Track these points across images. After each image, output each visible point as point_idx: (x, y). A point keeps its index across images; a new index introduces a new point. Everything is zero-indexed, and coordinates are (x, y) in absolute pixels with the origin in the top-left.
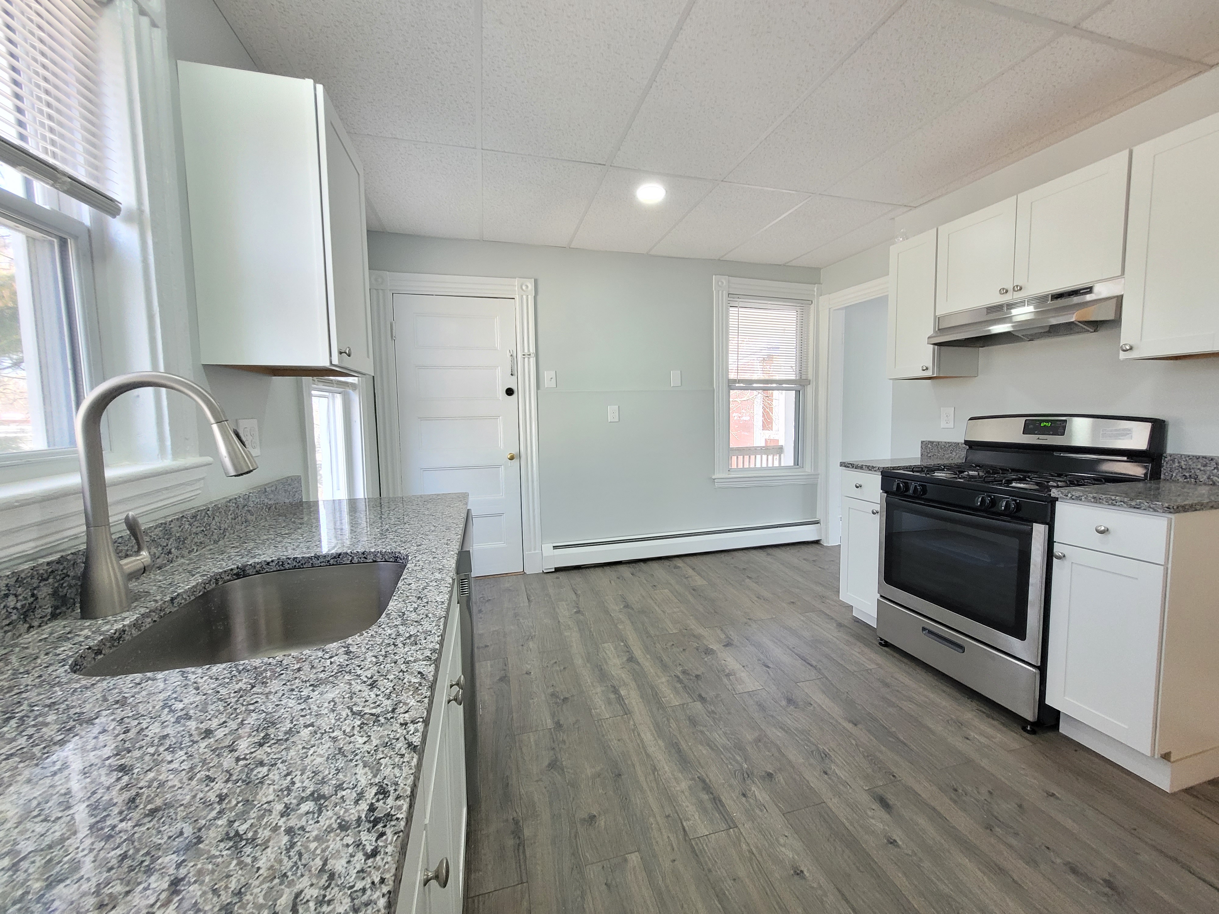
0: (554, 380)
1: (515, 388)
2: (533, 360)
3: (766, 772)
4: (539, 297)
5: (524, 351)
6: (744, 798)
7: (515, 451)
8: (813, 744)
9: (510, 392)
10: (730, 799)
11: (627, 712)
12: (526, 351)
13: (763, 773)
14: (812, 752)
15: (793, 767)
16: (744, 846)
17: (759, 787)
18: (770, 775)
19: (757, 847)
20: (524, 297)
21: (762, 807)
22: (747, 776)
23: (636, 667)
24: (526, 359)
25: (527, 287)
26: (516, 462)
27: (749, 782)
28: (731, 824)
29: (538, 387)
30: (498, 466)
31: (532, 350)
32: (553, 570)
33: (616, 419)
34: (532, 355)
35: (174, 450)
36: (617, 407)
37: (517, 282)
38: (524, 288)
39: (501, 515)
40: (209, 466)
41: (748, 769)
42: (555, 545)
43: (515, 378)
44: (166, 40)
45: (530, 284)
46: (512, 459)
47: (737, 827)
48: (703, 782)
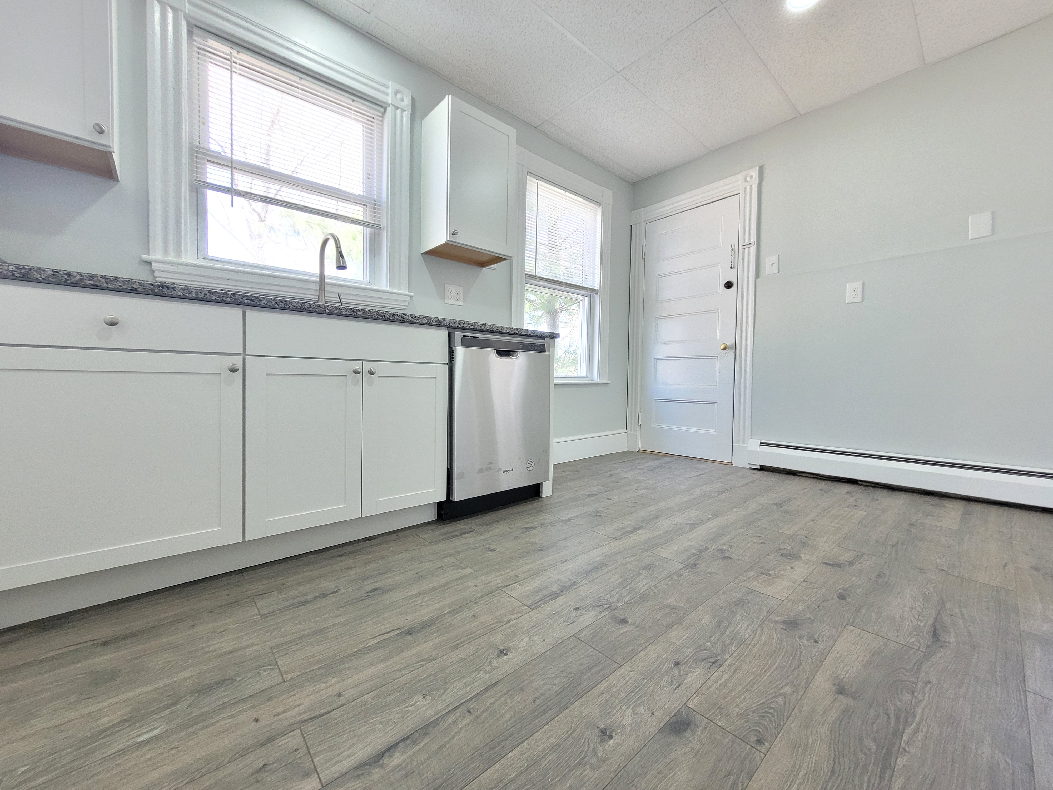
0: (776, 266)
1: (734, 281)
2: (753, 249)
4: (764, 184)
5: (744, 242)
6: (573, 609)
7: (730, 342)
9: (729, 285)
11: (617, 539)
12: (747, 241)
20: (748, 188)
23: (687, 530)
24: (746, 250)
25: (751, 177)
26: (730, 353)
29: (757, 275)
30: (715, 357)
31: (753, 238)
32: (759, 468)
33: (859, 299)
34: (753, 244)
35: (392, 285)
36: (861, 283)
37: (740, 176)
38: (748, 179)
39: (713, 403)
40: (411, 297)
41: (618, 607)
42: (762, 441)
43: (735, 270)
44: (411, 114)
45: (754, 173)
46: (724, 349)
47: (533, 610)
48: (573, 585)
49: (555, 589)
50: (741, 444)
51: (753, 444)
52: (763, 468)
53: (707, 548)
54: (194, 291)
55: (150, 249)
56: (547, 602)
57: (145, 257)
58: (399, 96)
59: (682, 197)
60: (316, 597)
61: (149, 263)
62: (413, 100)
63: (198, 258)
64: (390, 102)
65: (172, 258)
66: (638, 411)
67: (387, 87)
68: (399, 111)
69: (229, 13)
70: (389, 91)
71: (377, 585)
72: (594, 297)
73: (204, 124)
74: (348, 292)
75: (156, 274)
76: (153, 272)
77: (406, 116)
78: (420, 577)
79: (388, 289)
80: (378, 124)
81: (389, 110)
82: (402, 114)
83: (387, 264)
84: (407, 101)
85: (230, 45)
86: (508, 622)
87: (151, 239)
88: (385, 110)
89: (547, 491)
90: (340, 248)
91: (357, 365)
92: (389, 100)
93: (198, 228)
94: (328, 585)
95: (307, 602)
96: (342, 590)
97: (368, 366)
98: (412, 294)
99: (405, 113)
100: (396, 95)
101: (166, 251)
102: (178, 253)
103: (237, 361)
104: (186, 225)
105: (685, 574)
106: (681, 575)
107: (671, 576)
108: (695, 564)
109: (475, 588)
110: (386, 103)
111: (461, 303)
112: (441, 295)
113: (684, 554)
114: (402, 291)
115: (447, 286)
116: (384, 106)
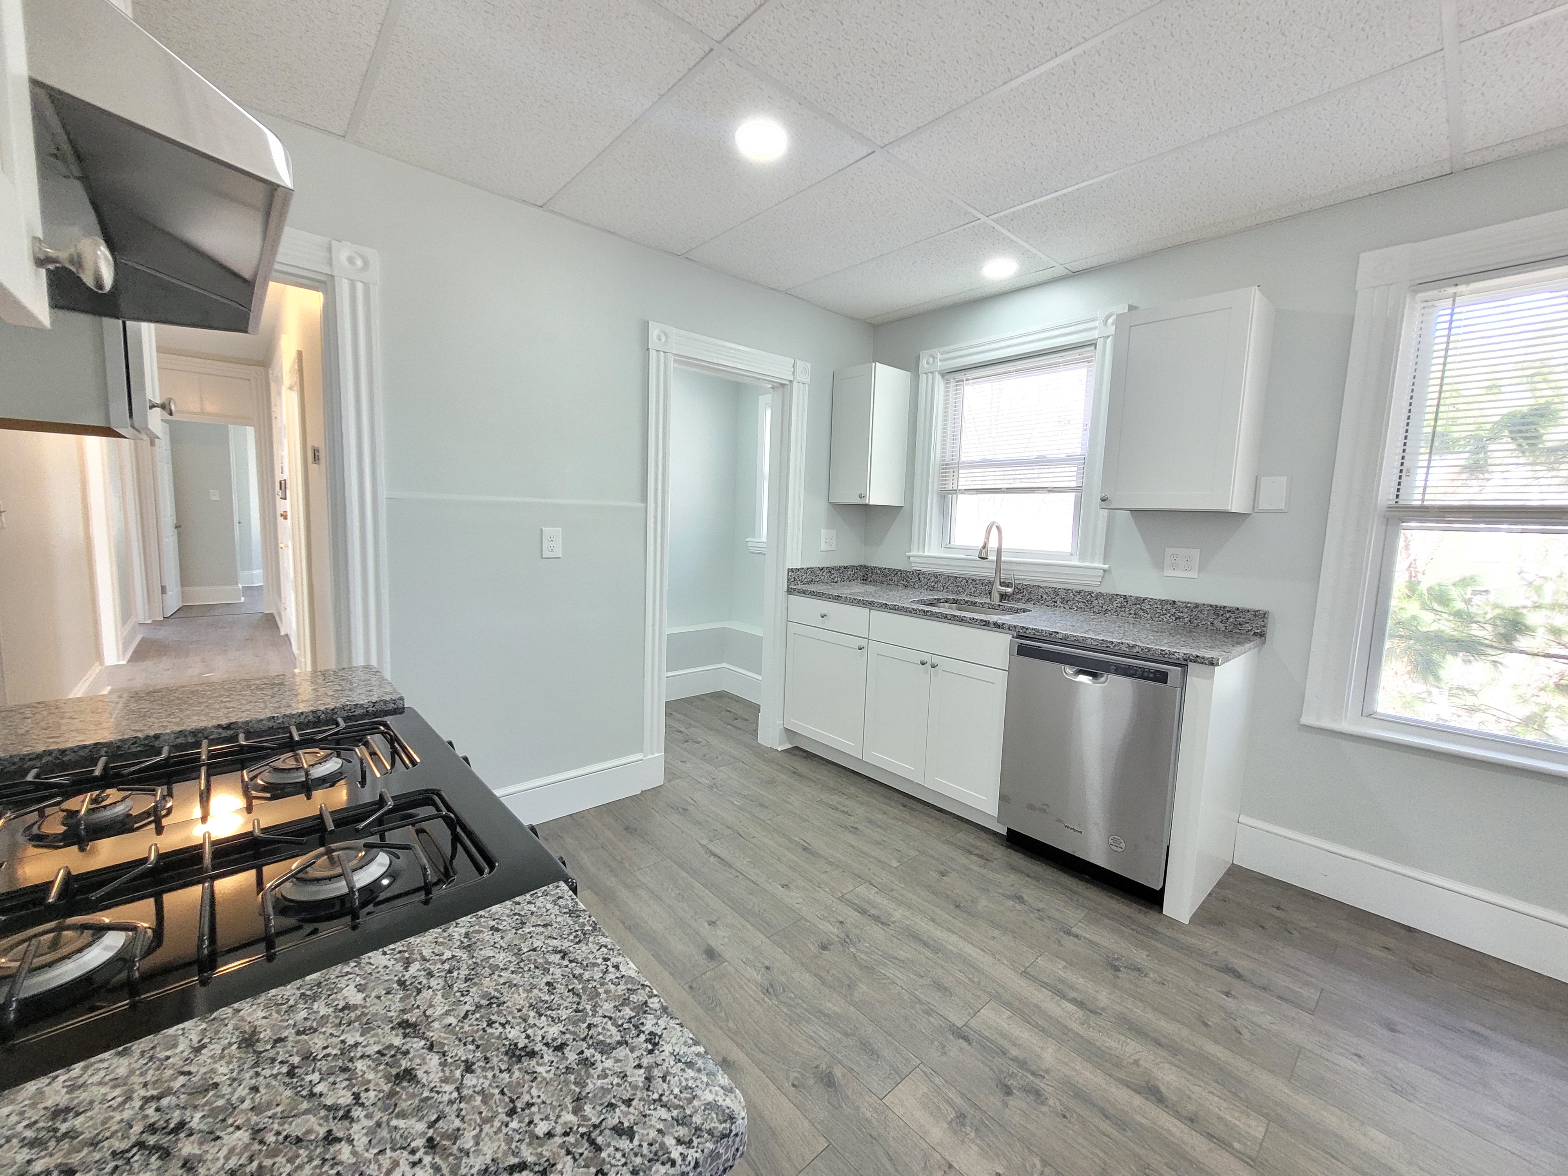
3: (829, 950)
6: (840, 920)
8: (784, 1003)
10: (853, 916)
11: (1026, 975)
13: (831, 947)
14: (784, 991)
15: (802, 964)
16: (827, 889)
17: (831, 933)
18: (824, 948)
19: (818, 891)
21: (823, 918)
22: (847, 940)
27: (843, 936)
28: (842, 899)
35: (1082, 557)
40: (1105, 571)
41: (848, 948)
47: (838, 899)
48: (882, 923)
49: (873, 911)
55: (911, 548)
56: (853, 908)
57: (908, 554)
58: (1109, 322)
61: (908, 558)
63: (941, 547)
64: (1097, 336)
67: (1096, 320)
68: (1109, 340)
70: (1100, 322)
76: (911, 563)
79: (1075, 563)
81: (1099, 344)
82: (1112, 341)
87: (912, 541)
88: (1096, 345)
90: (1002, 540)
92: (1095, 334)
93: (943, 526)
98: (1106, 566)
100: (1106, 322)
101: (918, 548)
102: (924, 548)
104: (930, 527)
105: (932, 1020)
106: (930, 1015)
107: (923, 1003)
108: (966, 1039)
109: (866, 870)
110: (1094, 340)
111: (1194, 574)
112: (1158, 564)
113: (997, 1036)
114: (1095, 565)
115: (1169, 551)
116: (1093, 344)
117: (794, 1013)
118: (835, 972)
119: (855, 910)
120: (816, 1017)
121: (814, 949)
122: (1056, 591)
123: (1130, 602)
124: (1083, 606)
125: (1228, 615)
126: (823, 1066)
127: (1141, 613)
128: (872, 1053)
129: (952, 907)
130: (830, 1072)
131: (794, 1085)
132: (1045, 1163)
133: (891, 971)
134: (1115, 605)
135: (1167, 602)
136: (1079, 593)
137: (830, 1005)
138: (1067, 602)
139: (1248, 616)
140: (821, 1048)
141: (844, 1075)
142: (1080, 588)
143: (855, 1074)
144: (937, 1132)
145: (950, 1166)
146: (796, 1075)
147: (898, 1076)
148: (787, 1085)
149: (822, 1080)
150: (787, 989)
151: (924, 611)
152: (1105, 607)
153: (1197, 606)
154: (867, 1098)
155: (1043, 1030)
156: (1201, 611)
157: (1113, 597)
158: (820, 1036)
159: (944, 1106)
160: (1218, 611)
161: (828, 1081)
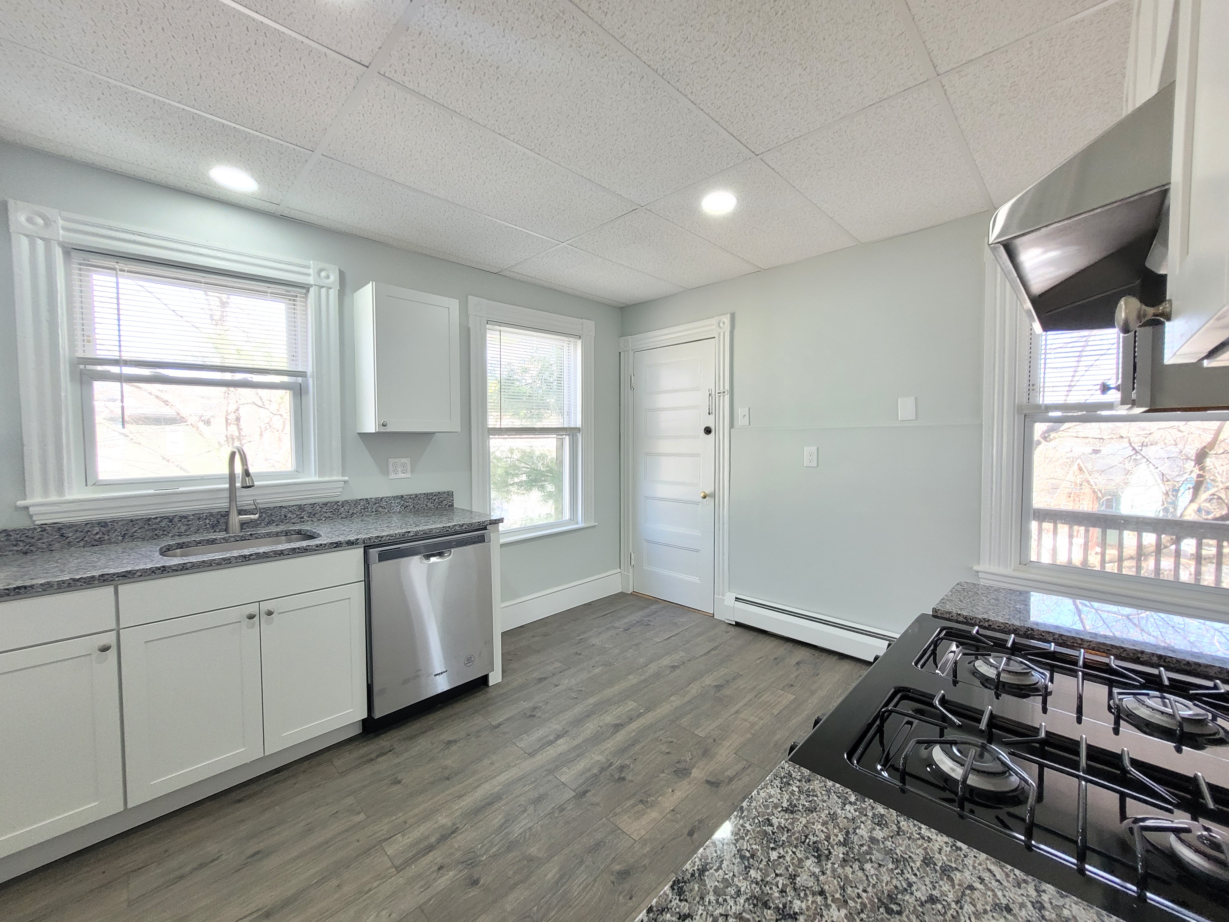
0: (747, 417)
1: (712, 427)
2: (727, 397)
3: (480, 878)
4: (736, 332)
5: (719, 389)
6: (436, 868)
7: (709, 490)
9: (708, 431)
10: (433, 858)
11: (531, 755)
12: (722, 388)
13: (477, 876)
15: (495, 902)
16: (375, 884)
17: (453, 877)
18: (475, 883)
20: (722, 334)
21: (428, 886)
22: (469, 863)
23: (609, 734)
24: (722, 397)
25: (724, 323)
26: (711, 502)
27: (461, 867)
28: (402, 867)
29: (732, 425)
30: (697, 504)
31: (727, 387)
32: (734, 623)
33: (814, 464)
34: (726, 393)
35: (321, 473)
36: (816, 448)
37: (714, 321)
38: (721, 325)
39: (697, 551)
40: (345, 482)
41: (480, 861)
42: (738, 596)
43: (712, 416)
44: (339, 290)
45: (727, 319)
46: (704, 497)
47: (398, 872)
48: (453, 833)
49: (433, 840)
50: (721, 597)
51: (729, 598)
52: (738, 625)
53: (611, 765)
54: (56, 584)
55: (27, 492)
56: (419, 858)
57: (20, 503)
58: (323, 274)
59: (666, 331)
60: (195, 869)
61: (26, 508)
62: (342, 274)
63: (86, 485)
64: (312, 283)
65: (54, 498)
66: (631, 550)
67: (308, 267)
68: (323, 291)
69: (111, 229)
70: (311, 271)
71: (262, 846)
72: (576, 435)
73: (89, 341)
74: (269, 492)
75: (34, 518)
76: (31, 516)
77: (333, 294)
78: (309, 830)
79: (317, 479)
80: (301, 301)
81: (312, 290)
82: (328, 292)
83: (315, 453)
84: (334, 278)
85: (116, 261)
86: (370, 890)
87: (27, 484)
88: (308, 291)
89: (495, 678)
90: (247, 465)
91: (253, 609)
92: (311, 280)
93: (85, 456)
94: (211, 848)
95: (181, 877)
96: (223, 856)
97: (265, 606)
98: (346, 478)
99: (331, 292)
100: (319, 275)
101: (46, 492)
102: (60, 490)
103: (109, 639)
104: (69, 459)
105: (568, 808)
106: (564, 809)
107: (553, 813)
108: (586, 792)
109: (356, 844)
110: (308, 284)
111: (409, 475)
112: (385, 471)
113: (583, 777)
114: (335, 478)
115: (391, 461)
116: (306, 288)
117: (556, 905)
118: (511, 872)
119: (423, 856)
120: (562, 886)
121: (474, 892)
122: (301, 508)
123: (371, 503)
124: (329, 514)
125: (434, 498)
126: (612, 878)
127: (380, 509)
128: (598, 846)
129: (447, 782)
130: (618, 873)
131: (631, 898)
132: (663, 772)
133: (516, 830)
134: (359, 508)
135: (397, 497)
136: (326, 504)
137: (549, 876)
138: (314, 515)
139: (445, 496)
140: (595, 880)
141: (619, 864)
142: (326, 500)
143: (617, 857)
144: (654, 814)
145: (673, 810)
146: (621, 897)
147: (616, 830)
148: (631, 903)
149: (625, 878)
150: (527, 914)
151: (244, 557)
152: (351, 512)
153: (416, 496)
154: (636, 849)
155: (578, 756)
156: (419, 499)
157: (357, 502)
158: (583, 881)
159: (636, 809)
160: (429, 496)
161: (624, 875)
